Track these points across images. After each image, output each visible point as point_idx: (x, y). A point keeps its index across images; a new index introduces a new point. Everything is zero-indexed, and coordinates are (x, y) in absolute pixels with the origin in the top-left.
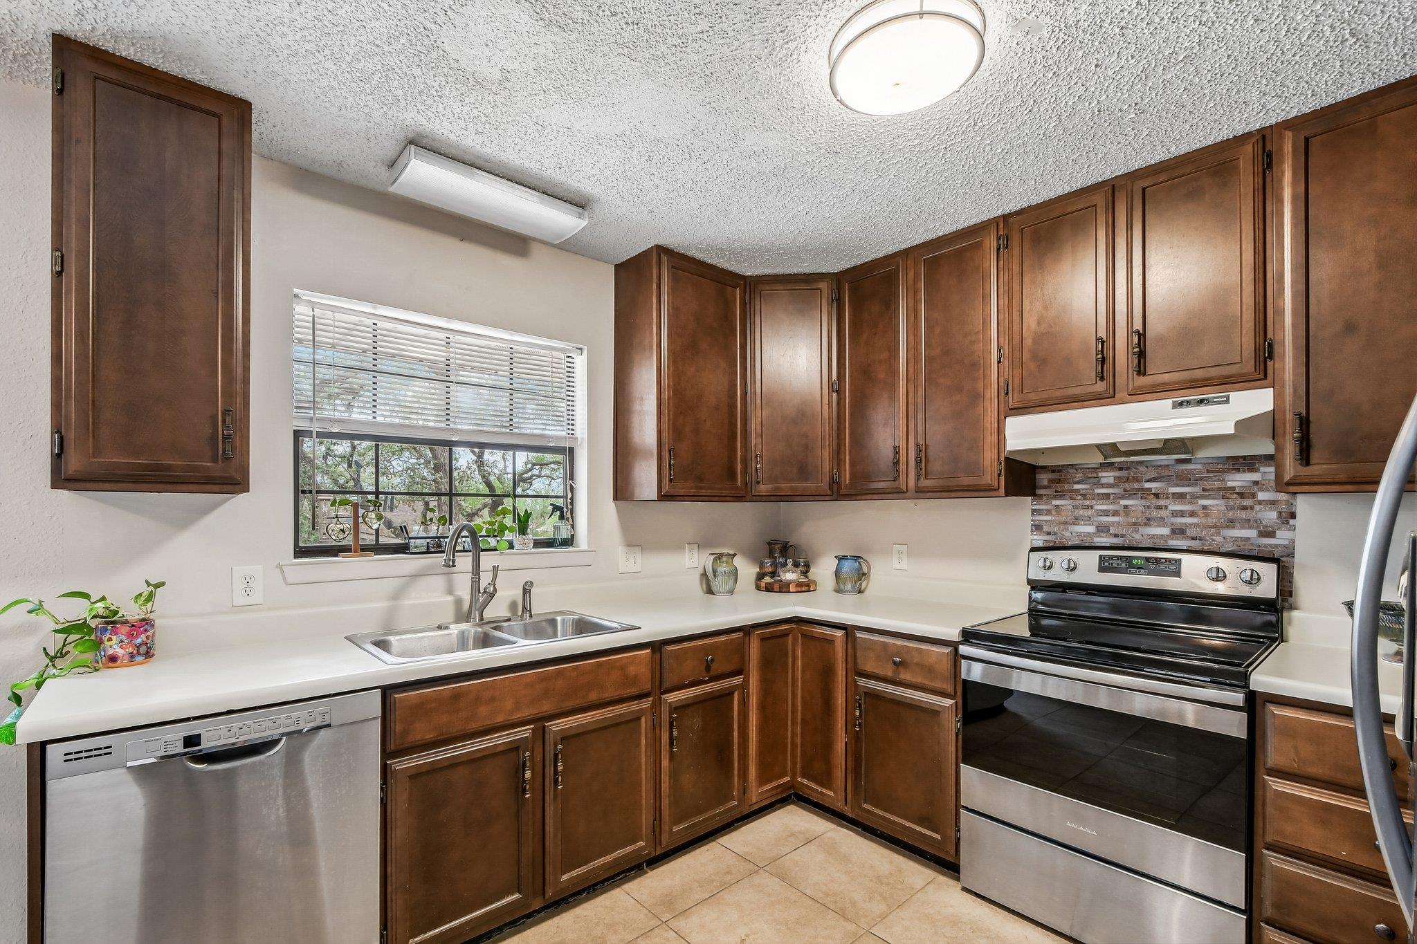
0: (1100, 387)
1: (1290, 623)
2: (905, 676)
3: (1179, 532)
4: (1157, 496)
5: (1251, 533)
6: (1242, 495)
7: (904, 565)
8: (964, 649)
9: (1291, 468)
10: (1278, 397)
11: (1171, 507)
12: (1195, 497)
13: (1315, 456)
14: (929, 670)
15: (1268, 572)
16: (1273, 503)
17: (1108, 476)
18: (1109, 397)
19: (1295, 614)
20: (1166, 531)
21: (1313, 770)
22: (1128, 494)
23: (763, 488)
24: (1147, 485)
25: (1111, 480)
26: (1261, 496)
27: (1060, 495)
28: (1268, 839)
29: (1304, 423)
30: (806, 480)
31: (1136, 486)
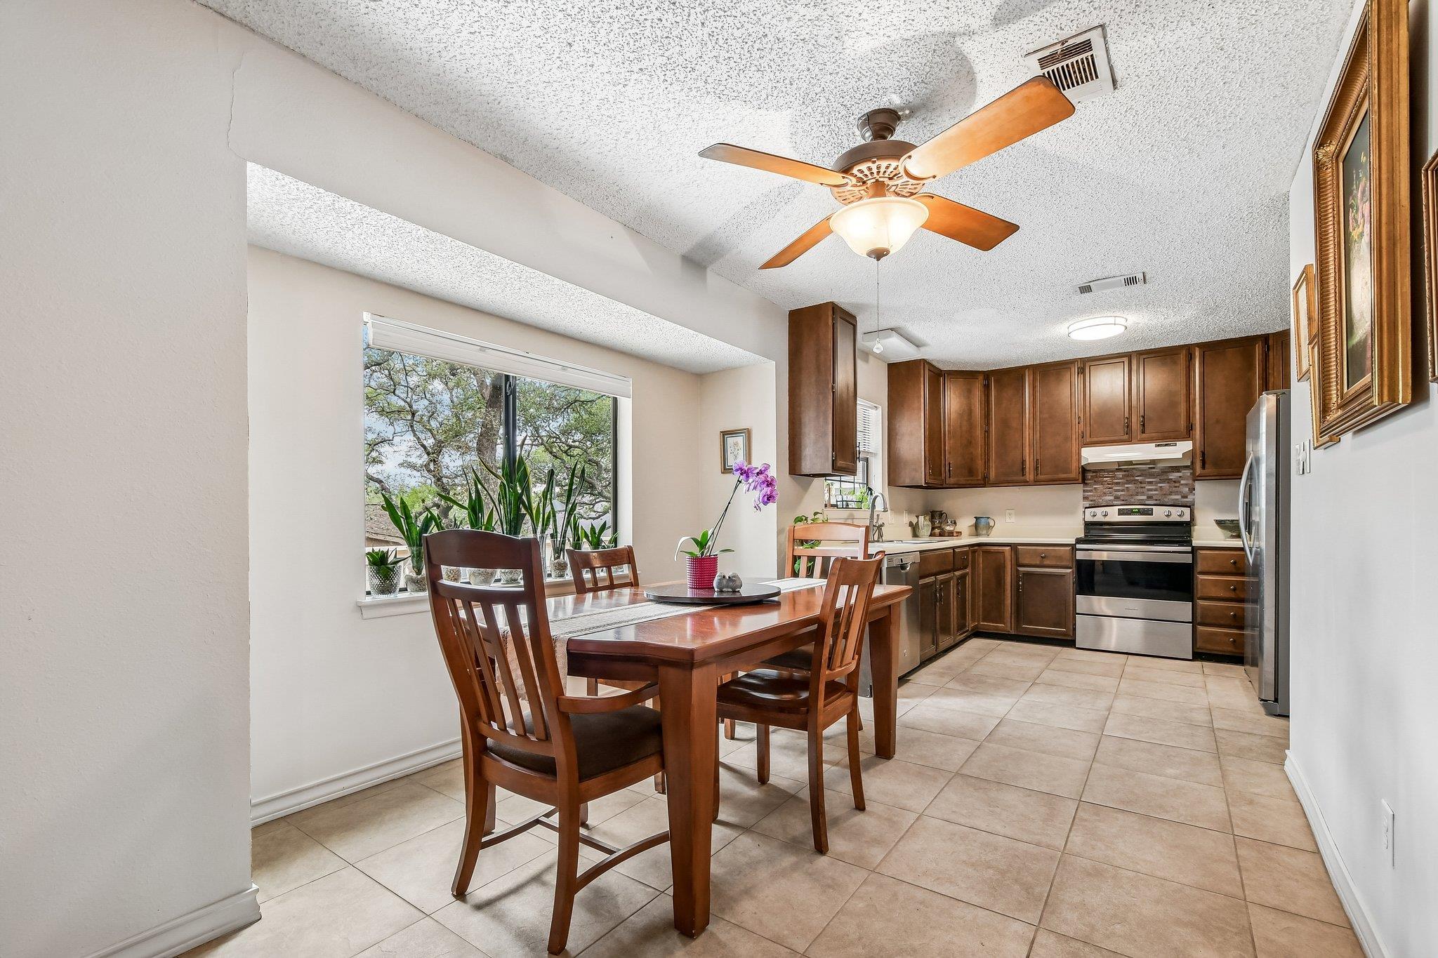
0: (1126, 437)
1: (1194, 531)
2: (1047, 562)
3: (1150, 497)
4: (1141, 483)
5: (1178, 497)
6: (1175, 482)
7: (1013, 520)
8: (1078, 546)
9: (1199, 470)
10: (1194, 445)
11: (1147, 487)
12: (1157, 483)
13: (1206, 466)
14: (1060, 558)
15: (1187, 511)
16: (1186, 484)
17: (1120, 474)
18: (1129, 441)
19: (1196, 527)
20: (1145, 497)
21: (1213, 570)
22: (1128, 482)
23: (952, 481)
24: (1137, 478)
25: (1121, 476)
26: (1182, 482)
27: (1096, 483)
28: (1199, 596)
29: (1203, 454)
30: (972, 476)
31: (1132, 478)
